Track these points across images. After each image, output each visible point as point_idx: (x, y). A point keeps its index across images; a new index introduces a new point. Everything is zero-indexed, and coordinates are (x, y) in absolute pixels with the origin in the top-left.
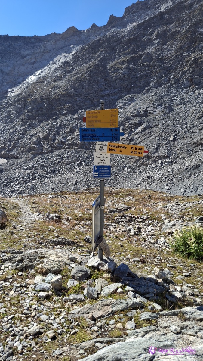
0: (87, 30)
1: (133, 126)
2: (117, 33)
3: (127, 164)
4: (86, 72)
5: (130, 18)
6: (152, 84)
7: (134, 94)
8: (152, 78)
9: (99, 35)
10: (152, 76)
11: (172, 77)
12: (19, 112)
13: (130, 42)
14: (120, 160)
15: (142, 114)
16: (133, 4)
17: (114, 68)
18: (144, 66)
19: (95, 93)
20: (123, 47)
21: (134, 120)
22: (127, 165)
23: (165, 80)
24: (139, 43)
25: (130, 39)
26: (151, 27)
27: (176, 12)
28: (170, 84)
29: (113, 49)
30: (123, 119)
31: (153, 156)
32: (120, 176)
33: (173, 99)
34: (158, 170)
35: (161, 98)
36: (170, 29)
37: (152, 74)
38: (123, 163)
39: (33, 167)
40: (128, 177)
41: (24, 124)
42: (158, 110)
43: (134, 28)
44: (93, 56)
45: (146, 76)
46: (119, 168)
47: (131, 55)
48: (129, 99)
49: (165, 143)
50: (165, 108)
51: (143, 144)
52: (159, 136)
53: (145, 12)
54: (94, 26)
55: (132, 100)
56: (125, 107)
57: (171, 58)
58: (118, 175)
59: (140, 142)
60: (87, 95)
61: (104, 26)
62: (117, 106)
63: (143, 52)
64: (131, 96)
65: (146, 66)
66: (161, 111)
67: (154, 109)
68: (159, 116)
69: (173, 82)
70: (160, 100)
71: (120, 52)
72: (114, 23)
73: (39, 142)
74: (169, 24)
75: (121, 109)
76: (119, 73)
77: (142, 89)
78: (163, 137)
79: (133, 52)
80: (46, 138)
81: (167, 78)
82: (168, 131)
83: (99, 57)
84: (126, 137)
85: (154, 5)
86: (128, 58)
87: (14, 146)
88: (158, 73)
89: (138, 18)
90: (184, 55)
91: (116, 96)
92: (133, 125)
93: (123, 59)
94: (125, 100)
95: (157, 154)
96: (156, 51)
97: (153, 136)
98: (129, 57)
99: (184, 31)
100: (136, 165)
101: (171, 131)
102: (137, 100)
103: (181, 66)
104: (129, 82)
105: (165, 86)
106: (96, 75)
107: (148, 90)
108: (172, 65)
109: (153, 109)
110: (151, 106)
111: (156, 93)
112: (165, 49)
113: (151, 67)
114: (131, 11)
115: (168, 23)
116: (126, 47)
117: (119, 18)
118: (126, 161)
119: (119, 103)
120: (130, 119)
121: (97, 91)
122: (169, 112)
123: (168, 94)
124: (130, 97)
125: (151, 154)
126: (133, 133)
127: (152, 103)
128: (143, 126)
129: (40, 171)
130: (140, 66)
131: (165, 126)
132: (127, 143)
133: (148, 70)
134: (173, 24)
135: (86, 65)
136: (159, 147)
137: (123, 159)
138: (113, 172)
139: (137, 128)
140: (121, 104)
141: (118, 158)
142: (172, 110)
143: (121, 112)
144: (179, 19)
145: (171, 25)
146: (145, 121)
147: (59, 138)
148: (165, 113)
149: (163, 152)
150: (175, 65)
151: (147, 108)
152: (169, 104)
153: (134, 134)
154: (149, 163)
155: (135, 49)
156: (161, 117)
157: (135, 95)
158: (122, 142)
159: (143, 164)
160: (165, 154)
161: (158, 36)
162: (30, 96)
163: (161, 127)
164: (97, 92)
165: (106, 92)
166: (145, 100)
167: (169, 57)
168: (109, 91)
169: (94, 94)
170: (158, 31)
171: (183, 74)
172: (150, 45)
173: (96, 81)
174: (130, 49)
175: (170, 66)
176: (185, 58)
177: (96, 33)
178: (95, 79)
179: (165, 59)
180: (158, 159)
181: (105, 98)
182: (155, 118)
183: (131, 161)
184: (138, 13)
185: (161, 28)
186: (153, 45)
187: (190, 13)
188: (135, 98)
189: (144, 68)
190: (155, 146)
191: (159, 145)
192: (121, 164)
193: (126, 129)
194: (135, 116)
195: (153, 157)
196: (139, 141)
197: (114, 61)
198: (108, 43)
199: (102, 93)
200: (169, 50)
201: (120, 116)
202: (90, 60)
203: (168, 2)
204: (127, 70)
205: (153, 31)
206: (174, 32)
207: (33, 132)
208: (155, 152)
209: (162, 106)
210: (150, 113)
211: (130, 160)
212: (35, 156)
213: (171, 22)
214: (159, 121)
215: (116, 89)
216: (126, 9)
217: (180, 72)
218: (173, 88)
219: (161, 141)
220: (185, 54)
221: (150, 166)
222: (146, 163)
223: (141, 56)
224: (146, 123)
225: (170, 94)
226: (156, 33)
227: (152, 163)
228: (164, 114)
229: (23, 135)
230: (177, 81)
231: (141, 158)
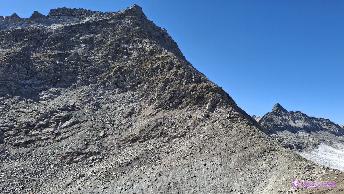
0: (6, 17)
1: (60, 120)
2: (44, 29)
3: (52, 161)
4: (5, 57)
5: (55, 19)
6: (79, 81)
7: (60, 88)
8: (79, 76)
9: (20, 26)
10: (80, 74)
11: (99, 78)
13: (57, 39)
14: (44, 157)
15: (70, 108)
16: (59, 9)
17: (38, 60)
18: (72, 64)
19: (14, 80)
20: (50, 42)
21: (61, 113)
22: (53, 163)
23: (92, 80)
24: (66, 43)
25: (57, 37)
26: (78, 32)
27: (102, 26)
28: (97, 84)
29: (39, 43)
30: (48, 111)
31: (83, 152)
32: (44, 176)
33: (100, 98)
34: (89, 167)
35: (89, 95)
36: (96, 38)
37: (79, 73)
38: (48, 159)
40: (55, 177)
42: (87, 106)
43: (62, 28)
44: (14, 43)
45: (73, 73)
46: (43, 165)
47: (58, 51)
48: (55, 92)
49: (95, 139)
50: (93, 105)
51: (71, 139)
52: (88, 132)
53: (70, 18)
54: (15, 16)
55: (58, 93)
56: (50, 99)
57: (97, 62)
58: (41, 174)
59: (68, 137)
60: (4, 82)
61: (27, 19)
62: (40, 98)
63: (70, 51)
64: (57, 89)
65: (74, 65)
66: (89, 107)
67: (83, 105)
68: (88, 112)
69: (100, 83)
70: (88, 97)
71: (46, 46)
72: (38, 19)
74: (95, 34)
75: (45, 101)
76: (44, 65)
77: (69, 85)
78: (93, 133)
79: (60, 48)
81: (94, 78)
82: (98, 127)
83: (21, 46)
84: (52, 131)
85: (79, 15)
86: (55, 53)
88: (85, 73)
89: (63, 21)
90: (110, 62)
91: (39, 87)
92: (60, 119)
93: (49, 53)
94: (50, 93)
95: (87, 150)
96: (83, 53)
97: (83, 131)
98: (56, 53)
99: (109, 43)
100: (64, 162)
101: (100, 127)
102: (63, 94)
103: (107, 70)
104: (55, 76)
105: (93, 85)
106: (17, 63)
107: (75, 86)
108: (99, 68)
109: (81, 105)
110: (79, 101)
111: (83, 90)
112: (92, 53)
113: (78, 66)
114: (57, 14)
115: (95, 32)
116: (52, 43)
117: (44, 16)
118: (52, 158)
119: (43, 94)
120: (56, 112)
121: (17, 79)
122: (97, 110)
123: (95, 92)
124: (56, 90)
125: (81, 150)
126: (60, 127)
127: (80, 99)
128: (72, 120)
130: (67, 63)
131: (94, 122)
132: (53, 137)
133: (75, 68)
134: (99, 35)
135: (4, 50)
136: (89, 143)
137: (48, 155)
138: (36, 171)
139: (64, 122)
140: (45, 96)
141: (41, 154)
142: (100, 108)
143: (45, 104)
144: (105, 32)
145: (97, 35)
146: (74, 115)
148: (94, 109)
149: (93, 148)
150: (102, 69)
151: (75, 103)
152: (97, 102)
153: (61, 128)
154: (79, 160)
155: (62, 47)
157: (61, 89)
158: (47, 136)
159: (72, 161)
160: (95, 150)
161: (85, 41)
163: (90, 122)
164: (17, 80)
165: (28, 82)
166: (72, 95)
167: (96, 60)
168: (31, 81)
169: (13, 81)
170: (86, 37)
171: (109, 77)
172: (77, 47)
173: (17, 69)
174: (57, 46)
175: (97, 69)
176: (111, 65)
177: (17, 22)
178: (15, 66)
179: (92, 62)
180: (88, 155)
181: (26, 87)
182: (84, 114)
183: (58, 158)
184: (64, 17)
185: (88, 35)
186: (80, 47)
187: (113, 30)
188: (61, 92)
189: (71, 66)
190: (85, 142)
191: (89, 141)
192: (45, 161)
193: (52, 122)
194: (62, 110)
195: (83, 154)
196: (67, 135)
197: (39, 53)
198: (33, 35)
199: (23, 81)
200: (95, 55)
201: (44, 108)
202: (10, 46)
203: (92, 16)
204: (53, 64)
205: (81, 36)
206: (100, 41)
208: (86, 149)
209: (90, 103)
210: (77, 108)
211: (57, 157)
213: (97, 33)
214: (88, 116)
215: (40, 80)
216: (51, 10)
217: (106, 75)
218: (100, 88)
219: (91, 137)
220: (110, 61)
221: (80, 163)
222: (75, 160)
223: (68, 54)
224: (74, 118)
225: (98, 94)
226: (83, 38)
227: (83, 159)
228: (92, 111)
230: (104, 83)
231: (69, 154)
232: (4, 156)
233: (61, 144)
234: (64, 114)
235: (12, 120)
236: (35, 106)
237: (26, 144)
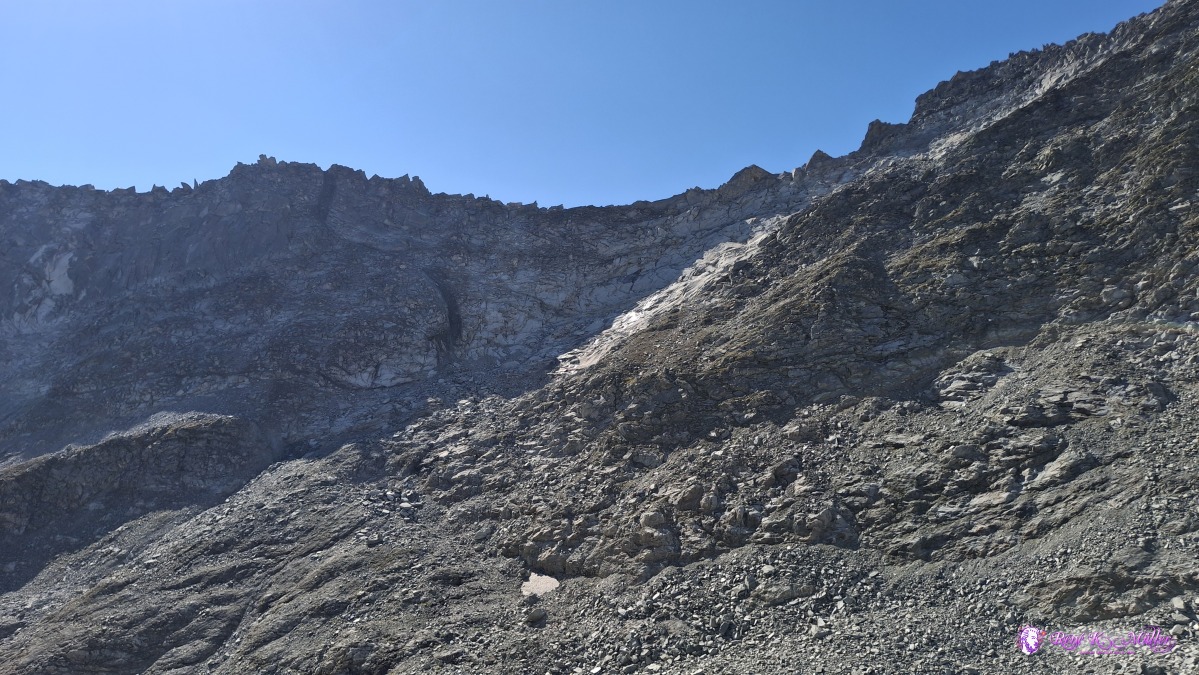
0: (798, 170)
1: (1024, 460)
2: (908, 167)
3: (1025, 609)
4: (815, 288)
5: (938, 124)
6: (1064, 311)
7: (1000, 350)
8: (1061, 293)
9: (837, 182)
10: (1062, 286)
11: (1140, 284)
12: (597, 422)
13: (955, 187)
14: (994, 593)
15: (1051, 415)
16: (943, 85)
17: (910, 270)
18: (1025, 257)
19: (852, 349)
20: (935, 204)
21: (1023, 436)
22: (1028, 614)
23: (1116, 295)
24: (991, 188)
25: (956, 180)
26: (1025, 138)
27: (1110, 84)
28: (1138, 308)
29: (900, 216)
30: (975, 433)
31: (1139, 578)
32: (1005, 661)
33: (1165, 360)
34: (1179, 638)
35: (1115, 356)
36: (1097, 135)
37: (1058, 280)
38: (1006, 602)
39: (650, 610)
40: (1045, 666)
41: (616, 456)
42: (1114, 399)
43: (966, 145)
44: (831, 240)
45: (1036, 285)
46: (993, 623)
47: (968, 224)
48: (985, 366)
49: (1179, 524)
50: (1140, 391)
51: (1079, 527)
52: (1144, 498)
53: (985, 99)
54: (820, 157)
55: (998, 367)
56: (975, 392)
57: (1121, 222)
58: (994, 655)
59: (1065, 520)
60: (825, 360)
61: (853, 155)
62: (942, 391)
63: (1011, 212)
64: (990, 355)
65: (1032, 257)
66: (1126, 403)
67: (1097, 397)
68: (1123, 421)
69: (1149, 300)
70: (1112, 364)
71: (927, 219)
72: (883, 142)
73: (666, 519)
74: (1090, 122)
75: (961, 400)
76: (933, 283)
77: (1029, 331)
78: (1165, 502)
79: (973, 214)
80: (689, 503)
81: (1121, 288)
82: (1179, 477)
83: (853, 241)
84: (1001, 500)
85: (1015, 79)
86: (957, 234)
87: (583, 533)
88: (1080, 276)
89: (964, 120)
90: (1175, 208)
91: (931, 357)
92: (1022, 457)
93: (942, 241)
94: (969, 370)
95: (1154, 571)
96: (1060, 207)
97: (1119, 497)
98: (963, 233)
99: (1154, 135)
100: (1067, 614)
101: (1192, 477)
102: (1016, 367)
103: (1171, 244)
104: (974, 311)
105: (1121, 315)
106: (851, 295)
107: (1053, 332)
108: (1132, 244)
109: (1092, 397)
110: (1079, 384)
111: (1088, 341)
112: (1093, 196)
113: (1049, 256)
114: (938, 104)
115: (1087, 117)
116: (944, 203)
117: (901, 126)
118: (1021, 598)
119: (949, 378)
120: (1005, 433)
121: (859, 343)
122: (1162, 408)
123: (1137, 341)
124: (990, 358)
125: (1130, 570)
126: (1029, 487)
127: (1083, 374)
128: (1066, 458)
129: (675, 626)
130: (1006, 257)
131: (1160, 460)
132: (1010, 523)
133: (1042, 266)
134: (1106, 120)
135: (809, 268)
136: (1154, 540)
137: (1005, 586)
138: (973, 640)
139: (1041, 468)
140: (956, 384)
141: (981, 584)
142: (1174, 398)
143: (960, 412)
144: (1127, 103)
145: (1101, 124)
146: (1071, 440)
147: (735, 506)
148: (1146, 408)
149: (1176, 561)
150: (1147, 245)
151: (1066, 393)
152: (1153, 379)
153: (1032, 489)
154: (1125, 609)
155: (980, 207)
156: (1130, 425)
157: (1004, 352)
158: (988, 521)
159: (1098, 611)
160: (1191, 572)
161: (1057, 161)
162: (632, 369)
163: (1142, 461)
164: (859, 347)
165: (894, 346)
166: (1049, 368)
167: (1113, 219)
168: (902, 342)
169: (851, 353)
170: (1057, 145)
171: (1189, 269)
172: (1030, 191)
173: (854, 314)
174: (961, 210)
175: (1127, 248)
176: (1183, 218)
177: (826, 176)
178: (847, 306)
179: (1100, 229)
180: (1163, 589)
181: (889, 364)
182: (1109, 429)
183: (1043, 597)
184: (964, 106)
185: (1065, 136)
186: (1044, 188)
187: (1164, 79)
188: (1007, 361)
189: (1023, 263)
190: (1136, 537)
191: (1155, 534)
192: (1000, 608)
193: (997, 472)
194: (1024, 424)
195: (1141, 584)
196: (1059, 515)
197: (908, 248)
198: (879, 198)
199: (875, 349)
200: (1109, 199)
201: (961, 423)
202: (822, 252)
203: (1066, 64)
204: (961, 272)
205: (1038, 148)
206: (1115, 141)
207: (646, 482)
208: (1146, 563)
209: (1127, 385)
210: (1079, 410)
211: (1038, 594)
212: (653, 567)
213: (1097, 114)
214: (1127, 438)
215: (928, 334)
216: (919, 100)
217: (1172, 264)
218: (1156, 320)
219: (1160, 517)
220: (1177, 204)
221: (1134, 618)
222: (1112, 606)
223: (1004, 227)
224: (1075, 449)
225: (1149, 344)
226: (1047, 151)
227: (1142, 607)
228: (1142, 414)
229: (612, 493)
230: (1168, 298)
231: (1082, 583)
232: (869, 588)
233: (1044, 547)
234: (1033, 438)
235: (871, 473)
236: (931, 421)
237: (927, 549)
